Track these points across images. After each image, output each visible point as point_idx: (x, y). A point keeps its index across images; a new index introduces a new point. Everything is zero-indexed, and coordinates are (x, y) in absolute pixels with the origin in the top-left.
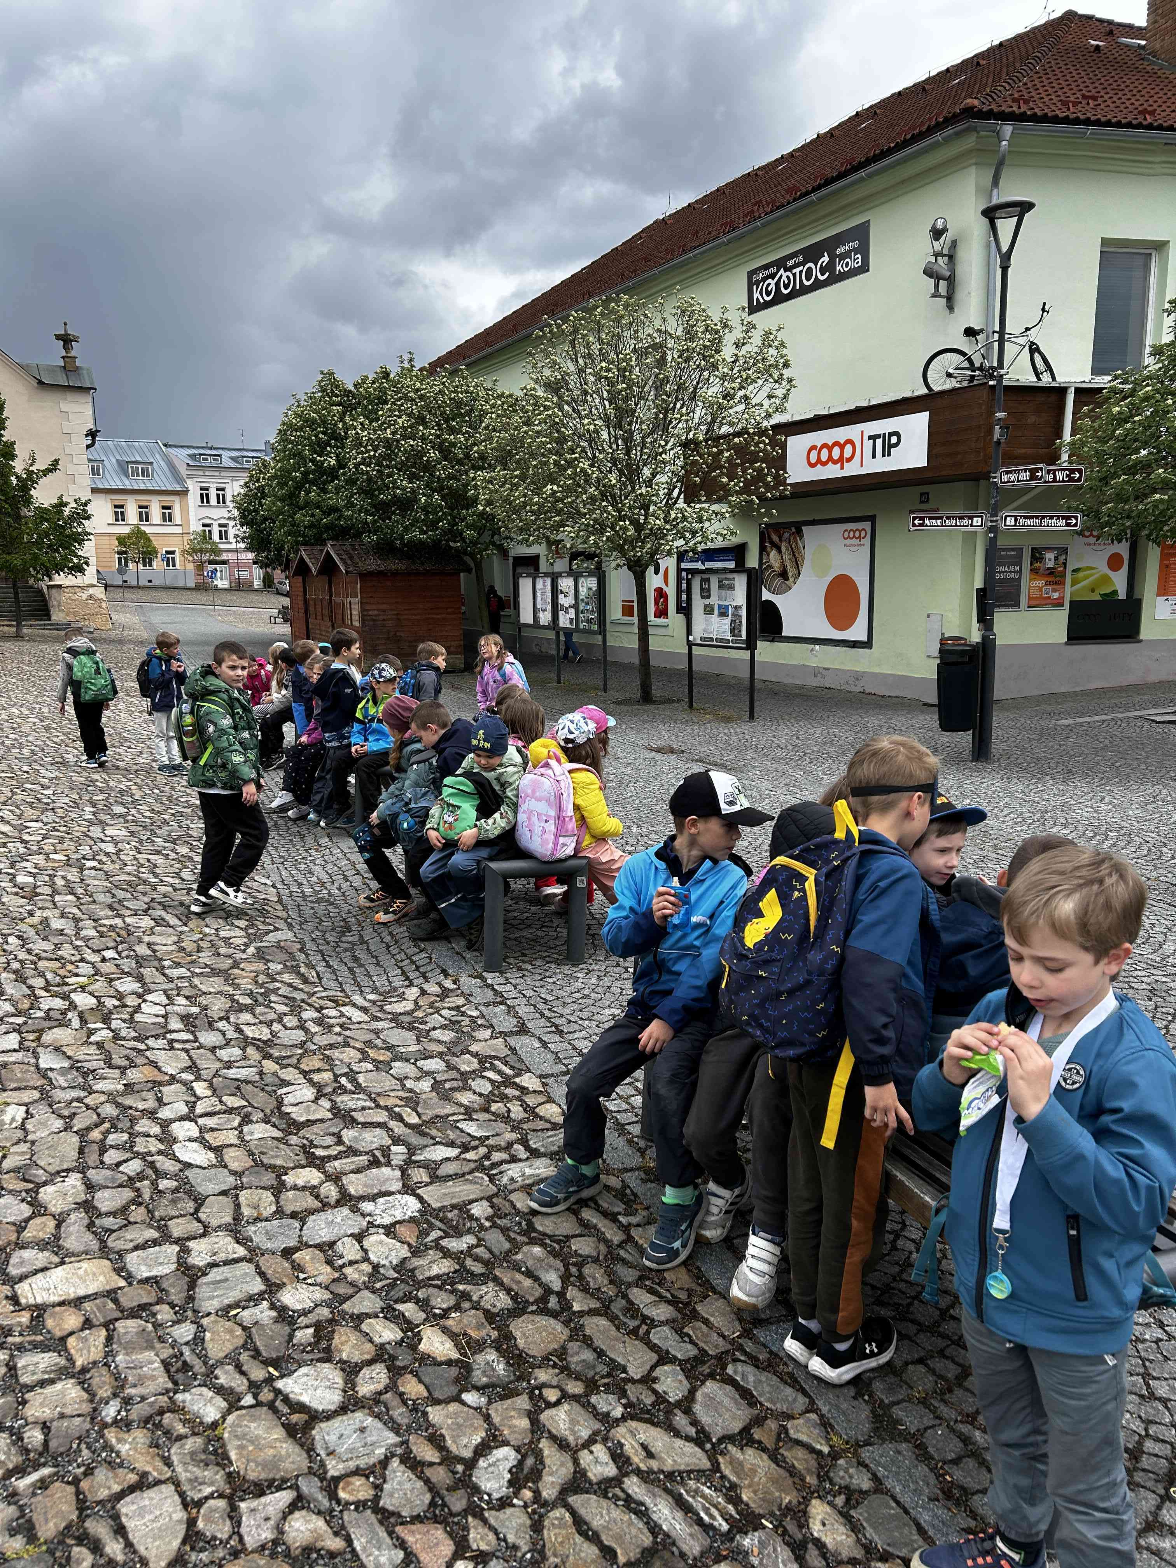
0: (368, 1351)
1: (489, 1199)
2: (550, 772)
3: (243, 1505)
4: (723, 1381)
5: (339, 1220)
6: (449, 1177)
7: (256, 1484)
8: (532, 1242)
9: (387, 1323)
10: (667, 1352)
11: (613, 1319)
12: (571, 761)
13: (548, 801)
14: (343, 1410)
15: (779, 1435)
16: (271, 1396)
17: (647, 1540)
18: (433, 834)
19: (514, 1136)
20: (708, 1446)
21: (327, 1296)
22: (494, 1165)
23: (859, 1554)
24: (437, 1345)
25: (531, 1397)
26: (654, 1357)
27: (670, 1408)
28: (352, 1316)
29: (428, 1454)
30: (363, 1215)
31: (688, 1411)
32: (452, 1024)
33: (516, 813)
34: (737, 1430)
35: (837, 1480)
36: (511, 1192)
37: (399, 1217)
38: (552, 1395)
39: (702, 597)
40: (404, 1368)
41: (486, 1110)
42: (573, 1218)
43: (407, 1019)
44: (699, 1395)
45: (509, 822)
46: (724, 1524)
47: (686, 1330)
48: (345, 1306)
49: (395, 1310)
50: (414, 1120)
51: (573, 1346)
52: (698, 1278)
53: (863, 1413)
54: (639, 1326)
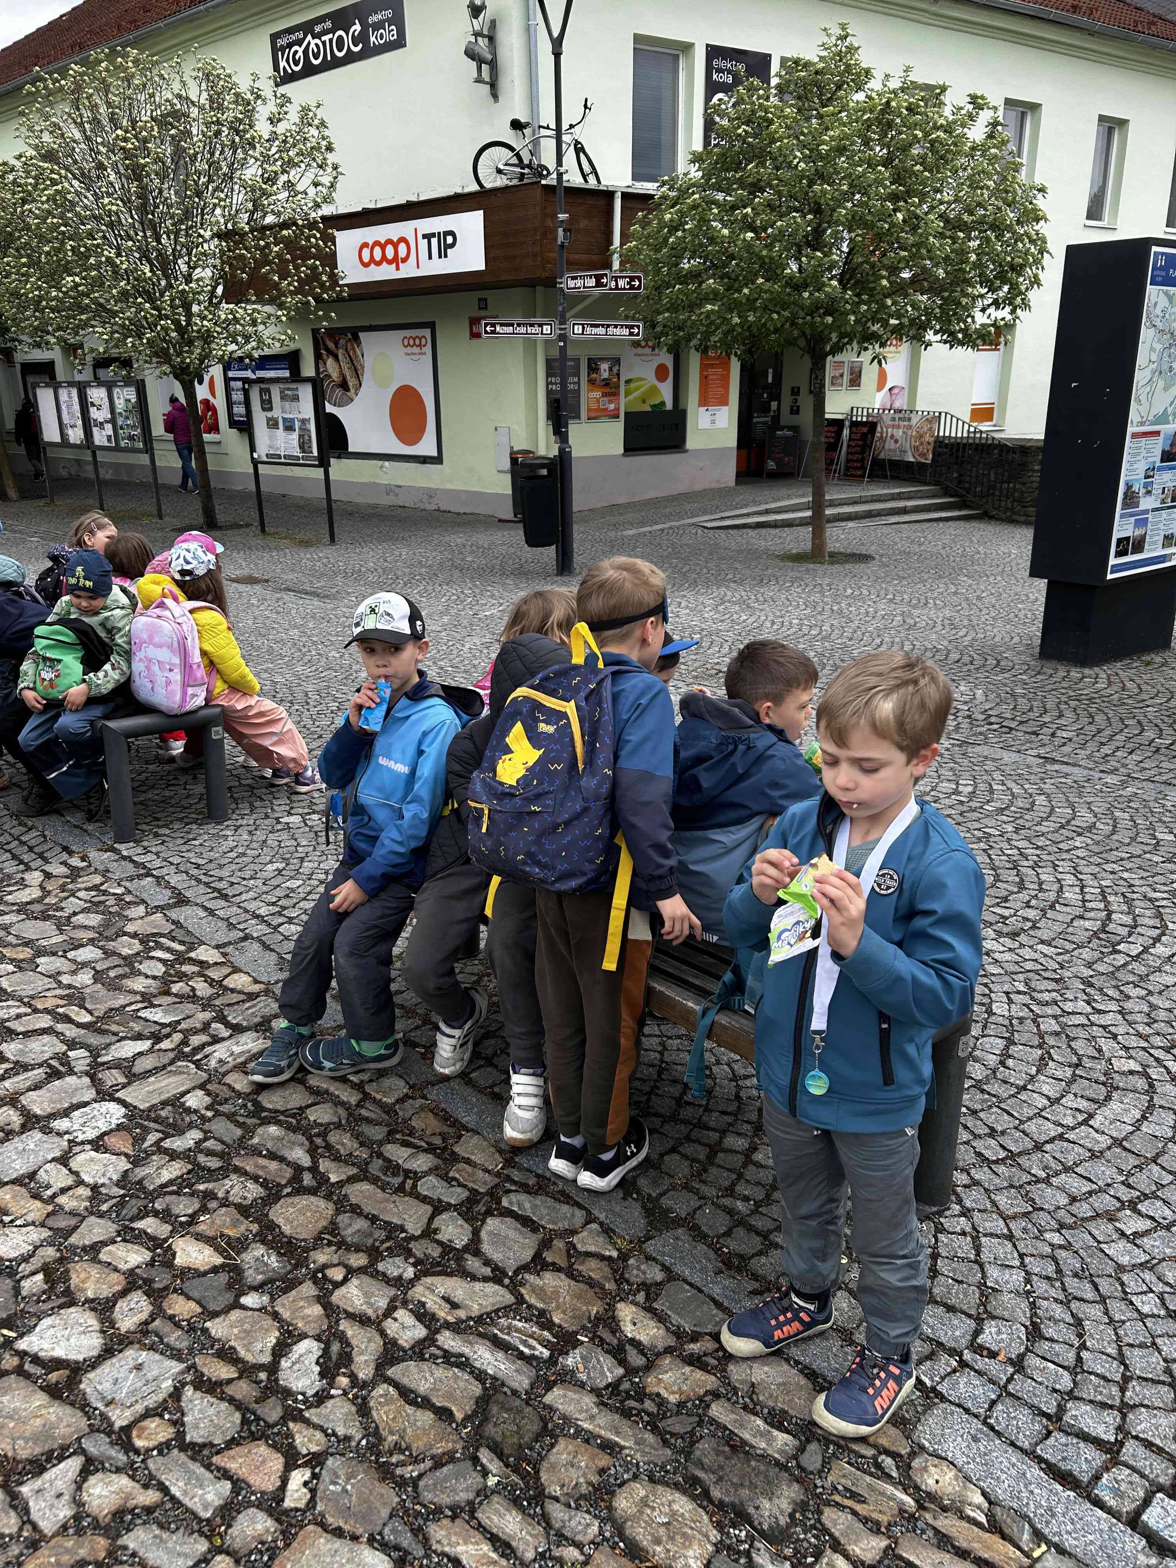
0: (117, 1282)
1: (202, 1086)
2: (167, 613)
3: (25, 1490)
4: (501, 1215)
5: (32, 1146)
6: (148, 1073)
7: (31, 1462)
8: (265, 1122)
9: (130, 1246)
10: (440, 1201)
11: (374, 1181)
12: (190, 598)
13: (170, 647)
14: (108, 1353)
15: (568, 1251)
16: (16, 1361)
17: (476, 1389)
18: (29, 695)
19: (207, 1015)
20: (507, 1281)
21: (46, 1233)
22: (197, 1050)
23: (672, 1341)
24: (194, 1255)
25: (315, 1281)
26: (429, 1209)
27: (459, 1255)
28: (84, 1249)
29: (224, 1371)
30: (59, 1134)
31: (477, 1253)
32: (94, 907)
33: (129, 662)
34: (529, 1259)
35: (633, 1279)
36: (225, 1074)
37: (104, 1128)
38: (337, 1274)
39: (264, 409)
40: (166, 1288)
41: (167, 993)
42: (300, 1088)
43: (37, 908)
44: (483, 1235)
45: (123, 673)
46: (544, 1350)
47: (451, 1174)
48: (73, 1240)
49: (133, 1229)
50: (86, 1018)
51: (343, 1219)
52: (446, 1120)
53: (635, 1211)
54: (404, 1182)
